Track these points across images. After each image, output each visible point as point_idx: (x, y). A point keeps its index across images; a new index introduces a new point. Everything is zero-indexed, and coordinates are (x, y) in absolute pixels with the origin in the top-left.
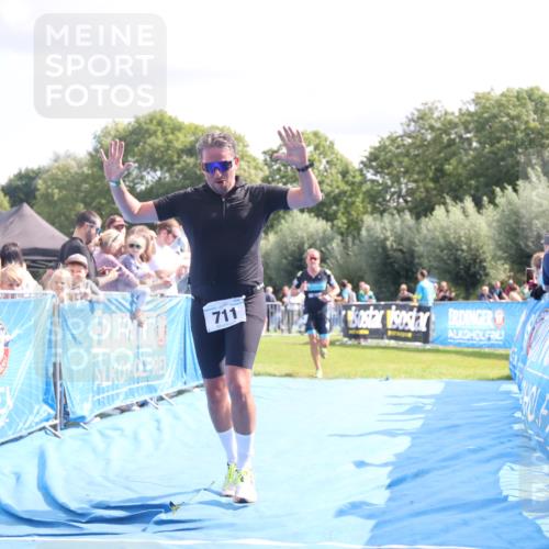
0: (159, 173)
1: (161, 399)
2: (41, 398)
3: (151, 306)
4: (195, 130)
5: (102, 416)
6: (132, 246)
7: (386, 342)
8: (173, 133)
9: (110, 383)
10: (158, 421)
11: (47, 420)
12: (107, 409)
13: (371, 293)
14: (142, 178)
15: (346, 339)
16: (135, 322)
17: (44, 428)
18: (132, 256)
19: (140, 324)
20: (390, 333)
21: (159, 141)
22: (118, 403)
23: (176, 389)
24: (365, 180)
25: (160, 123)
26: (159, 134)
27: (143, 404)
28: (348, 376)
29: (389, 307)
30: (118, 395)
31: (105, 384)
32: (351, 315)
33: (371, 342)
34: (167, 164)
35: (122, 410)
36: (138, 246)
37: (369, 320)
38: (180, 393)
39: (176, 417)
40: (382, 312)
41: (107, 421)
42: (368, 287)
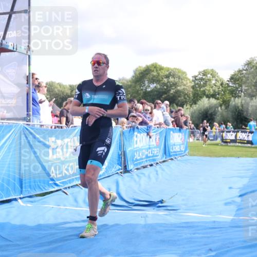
0: (155, 85)
1: (157, 163)
2: (117, 162)
3: (154, 131)
4: (168, 69)
5: (137, 169)
6: (146, 110)
7: (237, 144)
8: (160, 70)
9: (140, 158)
10: (157, 171)
11: (119, 170)
12: (139, 167)
13: (231, 127)
14: (149, 86)
15: (222, 143)
16: (148, 137)
17: (117, 173)
18: (146, 113)
19: (150, 137)
20: (238, 141)
21: (155, 74)
22: (143, 165)
23: (162, 160)
24: (229, 86)
25: (155, 67)
26: (155, 71)
27: (151, 165)
28: (224, 156)
29: (238, 132)
30: (143, 162)
31: (138, 158)
32: (224, 134)
33: (232, 144)
34: (158, 81)
35: (144, 167)
36: (148, 110)
37: (230, 136)
38: (164, 161)
39: (163, 170)
40: (235, 133)
41: (139, 171)
42: (230, 124)
